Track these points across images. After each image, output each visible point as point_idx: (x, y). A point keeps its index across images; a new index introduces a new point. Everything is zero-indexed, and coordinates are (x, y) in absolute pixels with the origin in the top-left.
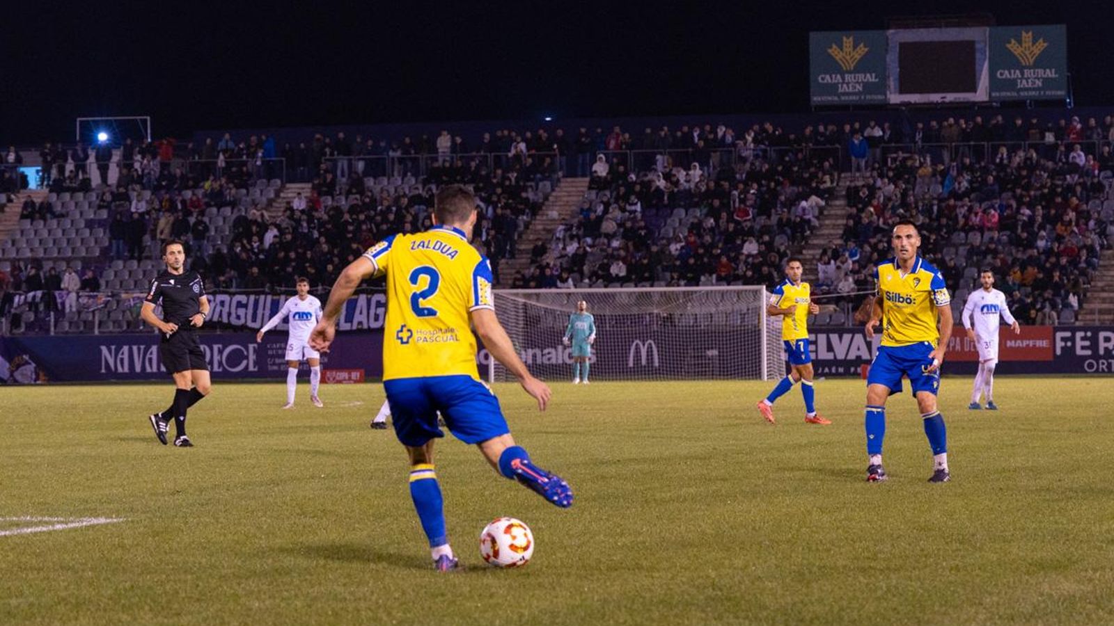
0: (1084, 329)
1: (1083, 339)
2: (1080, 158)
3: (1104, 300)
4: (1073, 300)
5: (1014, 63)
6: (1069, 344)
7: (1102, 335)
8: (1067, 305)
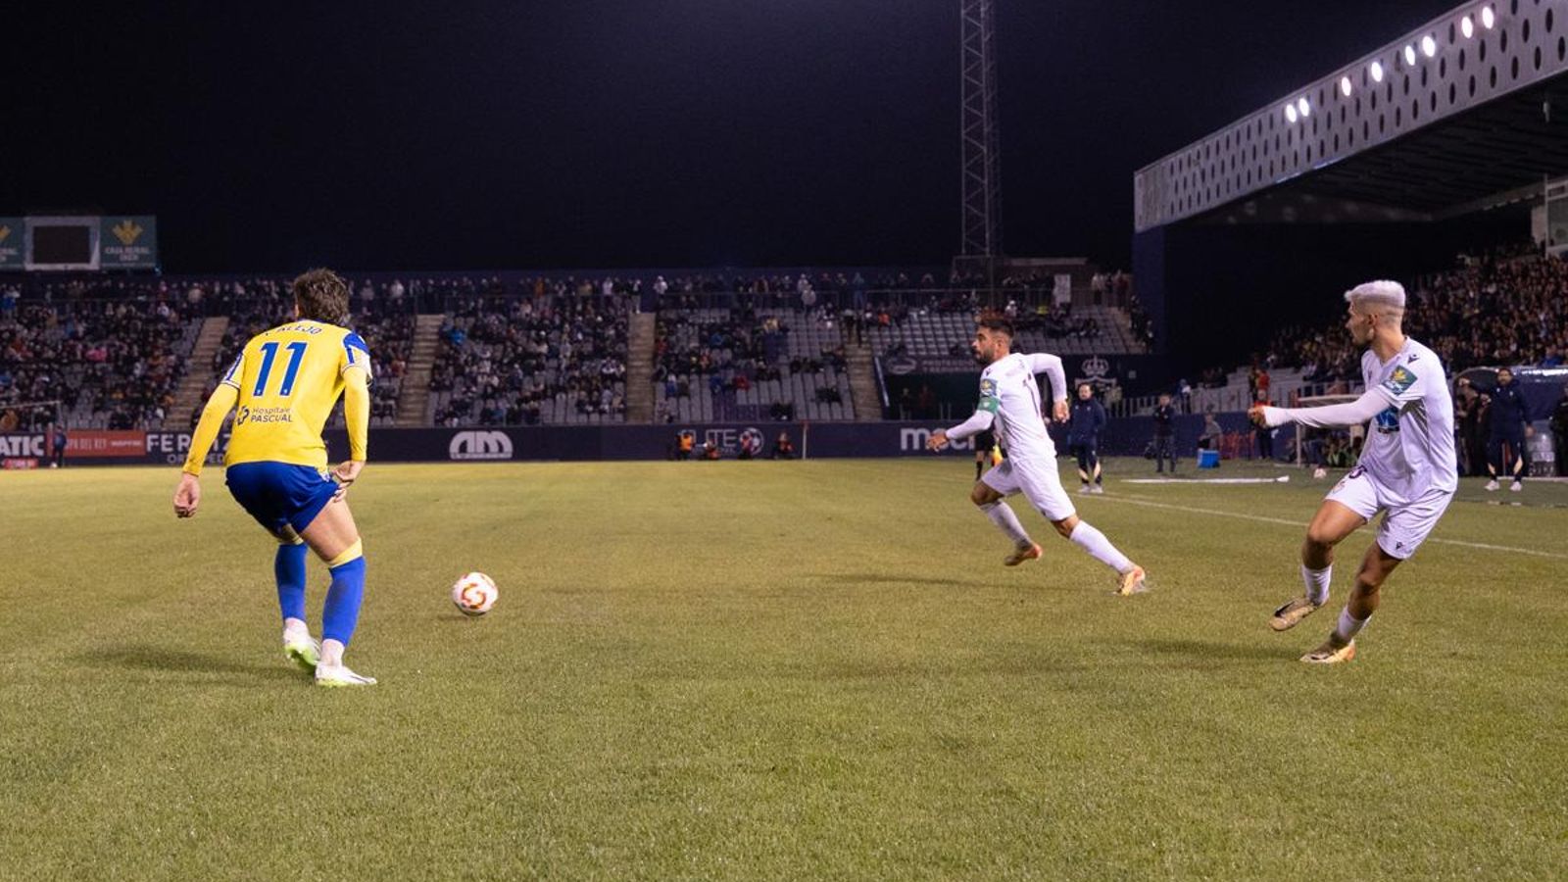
0: (168, 433)
1: (167, 440)
2: (165, 310)
3: (182, 413)
4: (160, 412)
5: (118, 243)
6: (157, 443)
7: (180, 437)
8: (156, 416)
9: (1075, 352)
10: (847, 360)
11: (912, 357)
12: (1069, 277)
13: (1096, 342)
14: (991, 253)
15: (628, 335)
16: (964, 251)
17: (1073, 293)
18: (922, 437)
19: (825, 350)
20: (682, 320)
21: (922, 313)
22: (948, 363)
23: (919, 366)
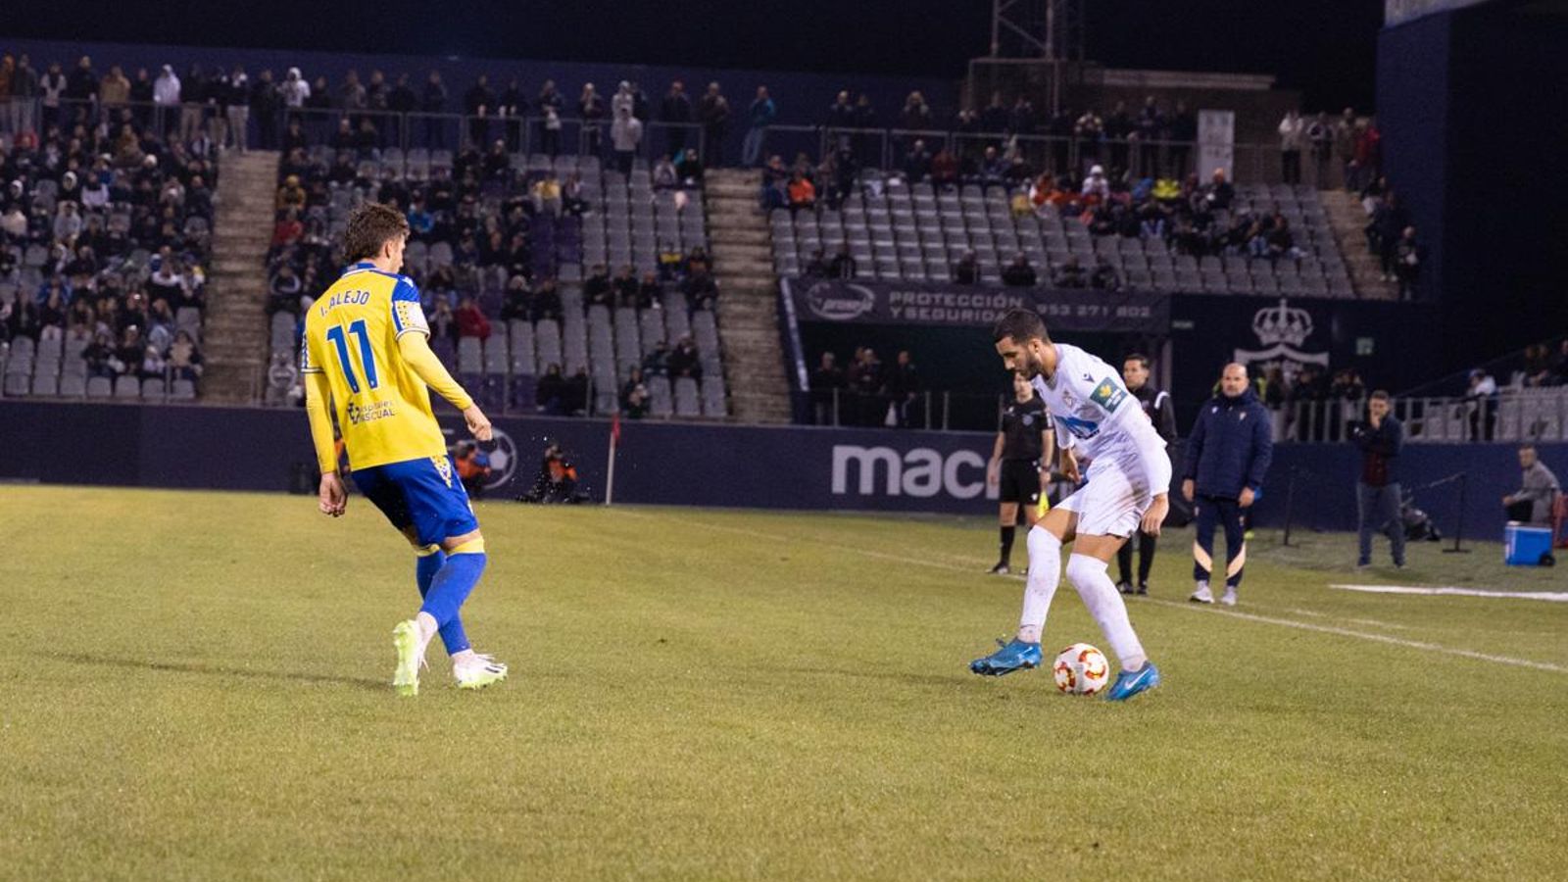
9: (1236, 288)
10: (717, 282)
11: (866, 282)
12: (1231, 116)
13: (1288, 270)
14: (1057, 53)
15: (215, 198)
16: (995, 46)
17: (1237, 154)
18: (881, 466)
19: (666, 258)
20: (343, 174)
21: (894, 182)
22: (948, 299)
23: (881, 302)
